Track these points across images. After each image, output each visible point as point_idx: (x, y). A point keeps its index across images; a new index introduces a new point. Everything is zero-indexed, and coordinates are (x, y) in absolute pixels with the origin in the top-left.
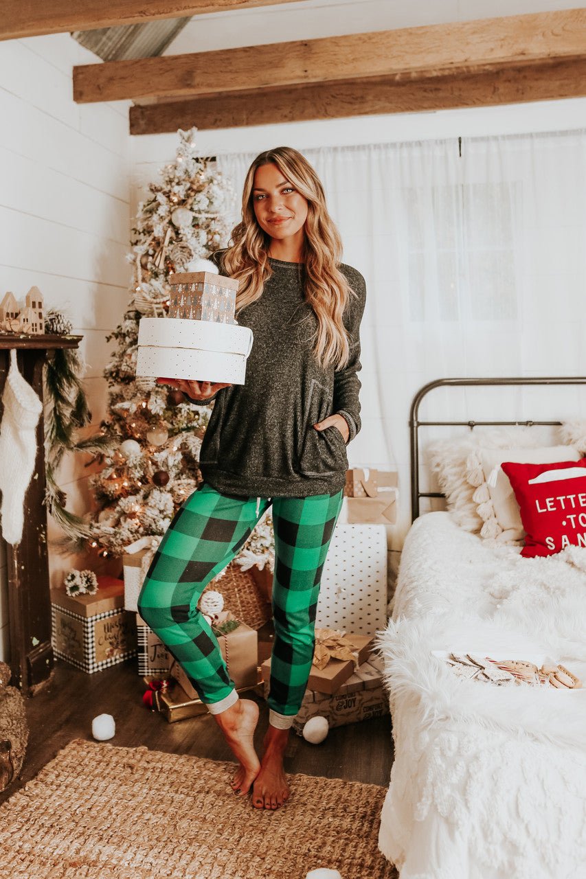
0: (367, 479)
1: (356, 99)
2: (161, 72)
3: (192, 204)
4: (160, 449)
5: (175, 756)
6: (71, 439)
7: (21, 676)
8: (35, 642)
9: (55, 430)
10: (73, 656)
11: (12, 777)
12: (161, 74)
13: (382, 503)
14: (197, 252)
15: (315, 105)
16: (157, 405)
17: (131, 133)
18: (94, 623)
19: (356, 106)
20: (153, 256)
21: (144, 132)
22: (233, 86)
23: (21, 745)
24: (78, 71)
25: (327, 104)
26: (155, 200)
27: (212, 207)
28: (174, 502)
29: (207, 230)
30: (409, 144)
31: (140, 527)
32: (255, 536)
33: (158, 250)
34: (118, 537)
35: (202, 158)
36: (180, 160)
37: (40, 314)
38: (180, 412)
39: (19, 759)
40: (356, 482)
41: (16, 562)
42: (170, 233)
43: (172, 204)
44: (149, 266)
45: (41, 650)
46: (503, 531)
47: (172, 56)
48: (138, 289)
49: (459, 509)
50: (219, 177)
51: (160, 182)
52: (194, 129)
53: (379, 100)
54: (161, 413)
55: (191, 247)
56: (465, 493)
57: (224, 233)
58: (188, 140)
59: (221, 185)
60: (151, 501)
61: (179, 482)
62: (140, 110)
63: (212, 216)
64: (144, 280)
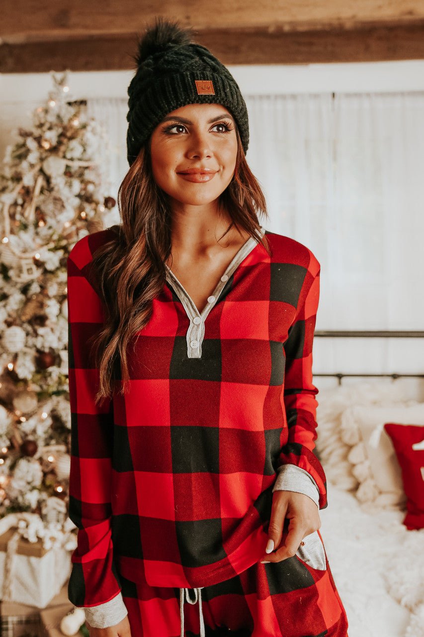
3: (64, 152)
4: (28, 416)
14: (69, 201)
16: (26, 369)
20: (22, 206)
26: (24, 145)
27: (86, 154)
28: (43, 471)
29: (81, 179)
30: (283, 97)
31: (5, 499)
33: (28, 199)
35: (76, 102)
36: (52, 104)
38: (50, 374)
42: (41, 182)
43: (42, 151)
44: (18, 217)
46: (380, 493)
48: (5, 240)
49: (334, 466)
51: (30, 127)
52: (68, 72)
53: (254, 51)
54: (29, 377)
55: (64, 198)
56: (340, 451)
58: (62, 83)
59: (95, 131)
60: (18, 472)
61: (48, 448)
63: (86, 164)
64: (12, 232)
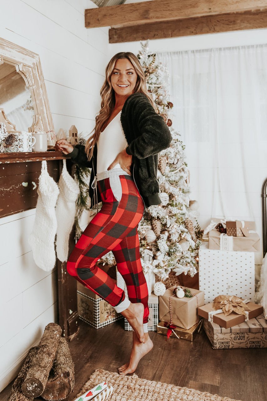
0: (243, 227)
1: (231, 22)
2: (132, 11)
3: (147, 80)
5: (154, 382)
6: (87, 203)
7: (64, 331)
8: (71, 312)
9: (80, 199)
10: (87, 318)
11: (70, 391)
12: (131, 12)
13: (252, 240)
15: (208, 26)
17: (110, 42)
18: (99, 301)
19: (231, 26)
21: (116, 42)
22: (170, 18)
23: (73, 373)
24: (87, 12)
25: (215, 25)
27: (158, 81)
29: (156, 93)
32: (183, 256)
34: (111, 256)
35: (152, 55)
37: (76, 140)
39: (73, 381)
40: (237, 228)
41: (62, 270)
45: (74, 316)
47: (137, 3)
50: (161, 65)
52: (148, 40)
53: (244, 23)
57: (164, 95)
58: (146, 46)
59: (162, 69)
61: (142, 227)
62: (114, 30)
63: (158, 86)
